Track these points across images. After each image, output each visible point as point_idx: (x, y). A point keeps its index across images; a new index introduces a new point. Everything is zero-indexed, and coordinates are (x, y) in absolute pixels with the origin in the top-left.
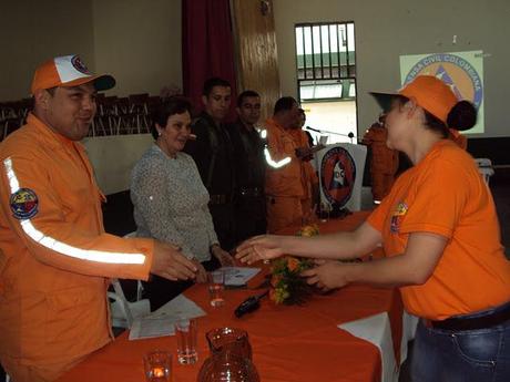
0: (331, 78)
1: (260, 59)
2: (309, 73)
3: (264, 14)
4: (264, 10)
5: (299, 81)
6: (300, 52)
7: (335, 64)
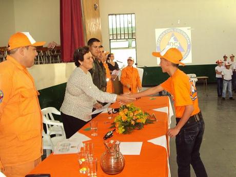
0: (125, 39)
1: (94, 30)
2: (115, 36)
3: (95, 10)
4: (96, 8)
5: (110, 40)
6: (110, 27)
7: (126, 32)
